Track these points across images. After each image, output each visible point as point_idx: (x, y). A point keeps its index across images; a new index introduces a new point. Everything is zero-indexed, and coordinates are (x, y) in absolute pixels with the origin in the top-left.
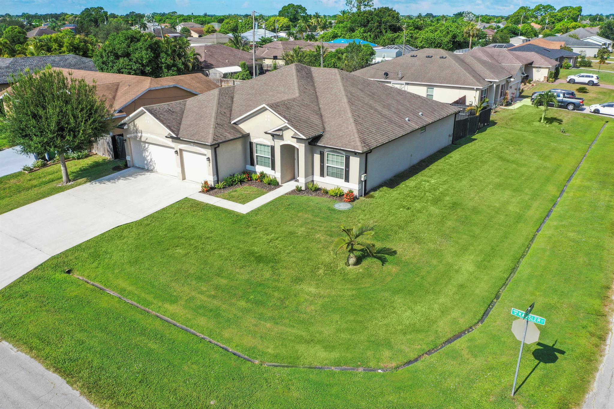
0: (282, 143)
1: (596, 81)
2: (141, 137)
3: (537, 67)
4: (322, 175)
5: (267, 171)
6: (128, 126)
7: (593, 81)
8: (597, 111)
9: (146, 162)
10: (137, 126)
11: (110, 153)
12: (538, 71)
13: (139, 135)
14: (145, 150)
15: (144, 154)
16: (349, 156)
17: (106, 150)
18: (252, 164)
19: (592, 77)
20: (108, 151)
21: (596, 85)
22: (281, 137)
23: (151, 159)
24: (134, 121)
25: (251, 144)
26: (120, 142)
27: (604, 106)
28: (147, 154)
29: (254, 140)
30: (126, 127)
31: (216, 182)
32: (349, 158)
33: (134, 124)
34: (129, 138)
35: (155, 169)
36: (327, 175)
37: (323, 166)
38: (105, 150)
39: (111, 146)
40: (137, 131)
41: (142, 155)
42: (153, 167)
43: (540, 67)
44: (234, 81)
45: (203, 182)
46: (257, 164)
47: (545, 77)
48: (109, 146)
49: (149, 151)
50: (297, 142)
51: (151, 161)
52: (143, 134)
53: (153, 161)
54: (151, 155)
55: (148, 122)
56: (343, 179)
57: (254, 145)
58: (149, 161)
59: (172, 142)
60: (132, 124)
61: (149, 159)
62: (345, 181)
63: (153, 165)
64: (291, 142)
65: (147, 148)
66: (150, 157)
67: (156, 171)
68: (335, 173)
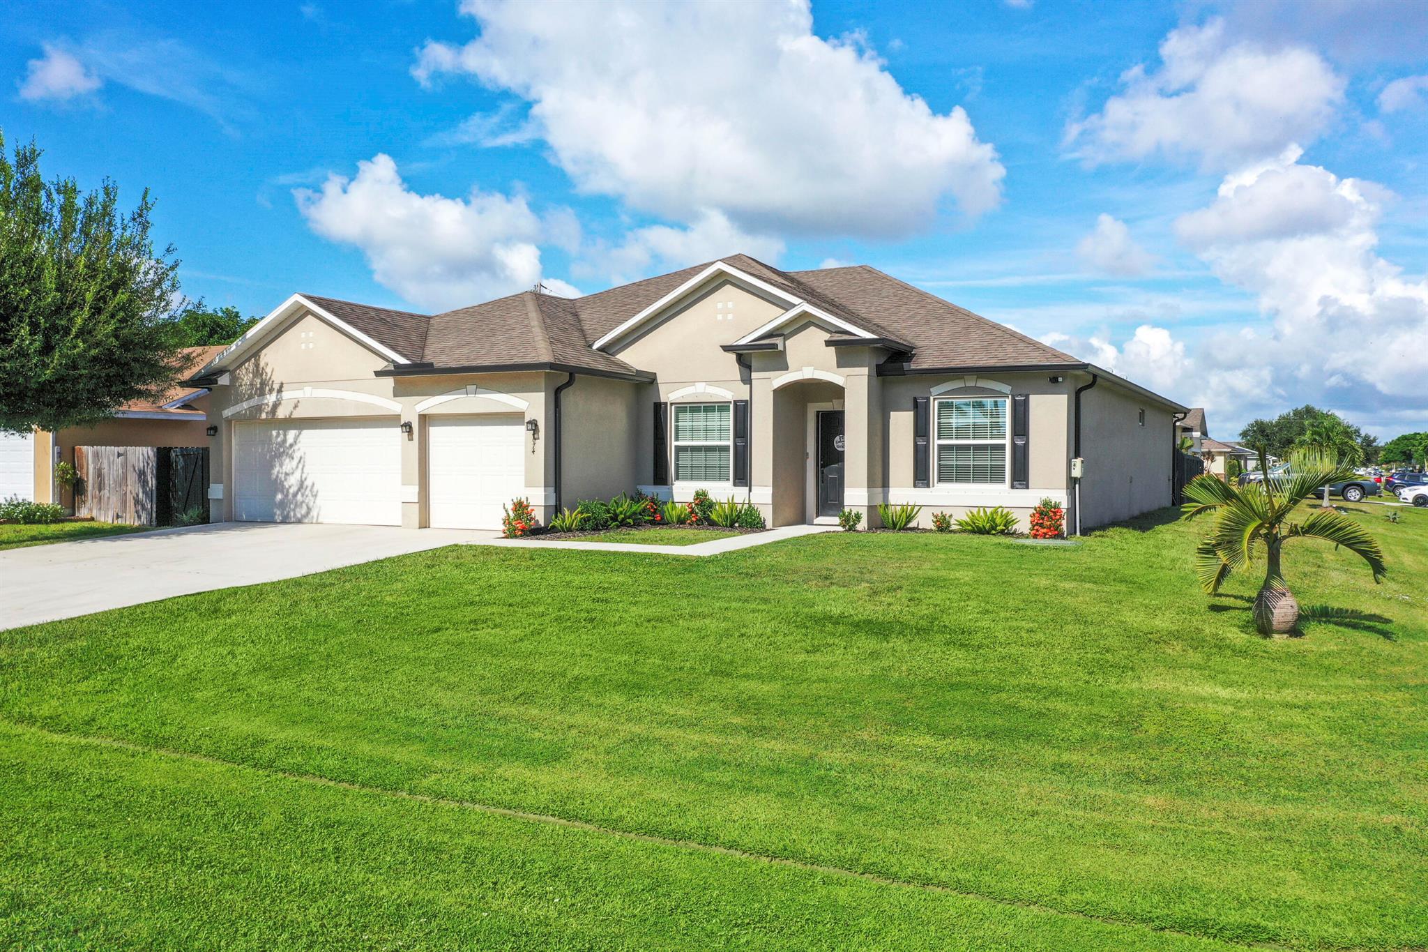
0: (781, 379)
2: (276, 406)
4: (921, 477)
5: (721, 489)
6: (234, 379)
9: (279, 496)
10: (269, 370)
11: (144, 508)
13: (271, 399)
14: (282, 452)
15: (275, 471)
16: (1027, 396)
17: (130, 502)
18: (661, 477)
20: (137, 502)
22: (778, 360)
23: (302, 483)
24: (256, 355)
25: (659, 409)
26: (186, 467)
28: (288, 465)
29: (670, 394)
30: (224, 380)
31: (553, 510)
32: (1026, 403)
33: (257, 365)
34: (229, 421)
35: (314, 513)
36: (940, 480)
37: (926, 448)
38: (124, 502)
39: (152, 482)
40: (262, 388)
41: (270, 474)
42: (304, 511)
45: (510, 507)
46: (677, 478)
48: (144, 483)
49: (297, 455)
50: (838, 367)
51: (299, 490)
52: (285, 395)
53: (307, 487)
54: (304, 466)
55: (311, 346)
56: (1003, 481)
57: (671, 412)
58: (291, 491)
59: (394, 396)
60: (250, 365)
61: (292, 482)
62: (1013, 487)
63: (306, 501)
64: (815, 369)
65: (291, 446)
66: (297, 475)
67: (314, 521)
68: (969, 466)
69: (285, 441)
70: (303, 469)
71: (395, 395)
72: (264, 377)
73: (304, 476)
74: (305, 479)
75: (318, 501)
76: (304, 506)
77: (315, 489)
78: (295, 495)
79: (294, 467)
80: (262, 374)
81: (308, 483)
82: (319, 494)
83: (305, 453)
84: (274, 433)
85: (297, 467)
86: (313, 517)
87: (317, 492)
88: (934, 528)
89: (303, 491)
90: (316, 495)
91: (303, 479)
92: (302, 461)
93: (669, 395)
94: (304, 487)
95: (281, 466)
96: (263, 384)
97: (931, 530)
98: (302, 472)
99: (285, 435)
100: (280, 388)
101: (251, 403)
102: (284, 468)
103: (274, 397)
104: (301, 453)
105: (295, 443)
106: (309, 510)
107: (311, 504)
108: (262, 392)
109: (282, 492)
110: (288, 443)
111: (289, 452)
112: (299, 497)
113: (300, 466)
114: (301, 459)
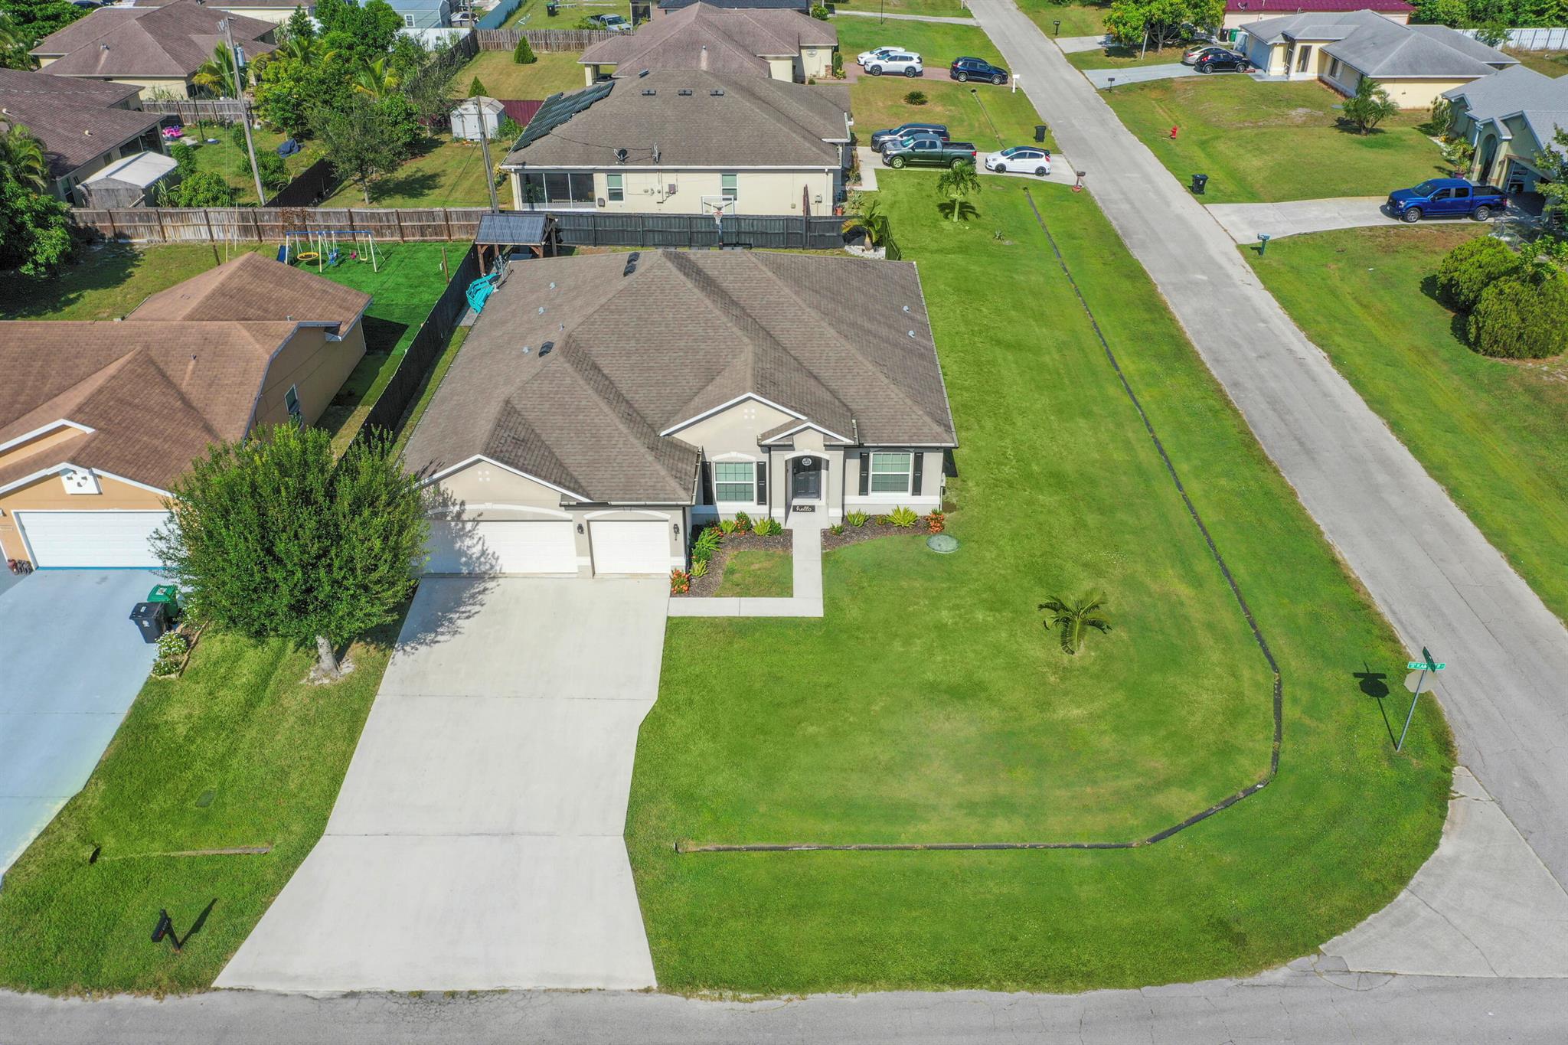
0: (790, 455)
1: (919, 68)
2: (459, 512)
3: (808, 47)
4: (863, 490)
5: (752, 509)
7: (914, 68)
8: (1001, 168)
9: (463, 559)
12: (812, 55)
13: (455, 508)
15: (458, 545)
16: (922, 453)
18: (710, 501)
19: (911, 59)
21: (920, 74)
24: (437, 485)
25: (706, 464)
27: (1012, 158)
32: (922, 457)
33: (438, 489)
35: (496, 569)
36: (873, 490)
37: (866, 477)
41: (453, 547)
42: (487, 567)
43: (815, 47)
44: (206, 213)
46: (721, 500)
47: (827, 66)
51: (482, 555)
52: (467, 507)
53: (488, 553)
54: (483, 542)
56: (907, 490)
57: (713, 466)
58: (474, 556)
60: (430, 489)
61: (476, 551)
62: (913, 495)
63: (489, 562)
64: (811, 451)
65: (470, 531)
66: (479, 547)
67: (498, 572)
68: (889, 485)
69: (463, 528)
72: (445, 496)
73: (485, 548)
74: (487, 549)
75: (499, 561)
76: (488, 565)
77: (496, 555)
78: (478, 558)
79: (475, 542)
80: (443, 495)
81: (490, 551)
82: (500, 558)
83: (483, 535)
84: (454, 525)
85: (477, 543)
87: (498, 556)
89: (485, 556)
90: (498, 558)
93: (712, 458)
94: (486, 554)
95: (462, 542)
96: (445, 500)
98: (483, 545)
100: (463, 503)
101: (436, 511)
102: (466, 543)
103: (457, 508)
104: (480, 535)
105: (474, 530)
106: (492, 567)
107: (494, 562)
108: (445, 504)
109: (466, 556)
110: (467, 530)
111: (470, 534)
112: (482, 559)
113: (481, 542)
114: (480, 539)
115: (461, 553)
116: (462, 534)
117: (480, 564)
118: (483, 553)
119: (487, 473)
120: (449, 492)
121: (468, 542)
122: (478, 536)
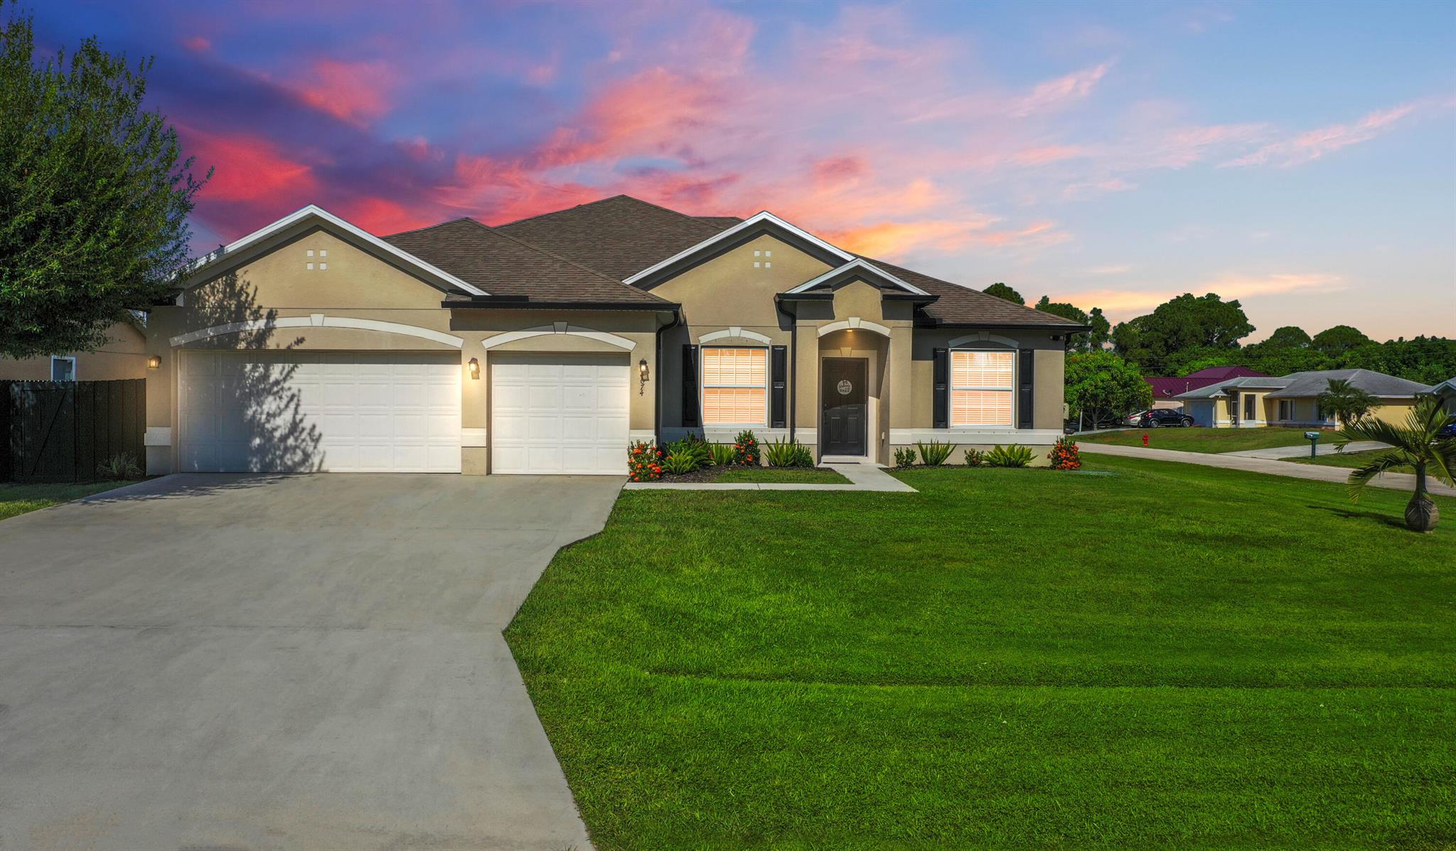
0: (827, 327)
2: (263, 335)
4: (939, 418)
6: (192, 300)
9: (257, 441)
13: (255, 326)
15: (252, 412)
16: (1033, 351)
18: (691, 419)
22: (824, 309)
23: (295, 424)
24: (230, 272)
25: (689, 350)
30: (180, 301)
34: (176, 350)
35: (314, 461)
36: (954, 422)
37: (946, 394)
40: (240, 312)
41: (242, 415)
46: (705, 420)
49: (287, 393)
50: (884, 319)
53: (303, 429)
54: (298, 405)
55: (323, 266)
58: (277, 434)
59: (451, 330)
60: (220, 284)
63: (302, 447)
64: (861, 320)
65: (277, 383)
66: (287, 416)
67: (315, 469)
68: (979, 410)
69: (266, 376)
70: (296, 409)
71: (453, 328)
72: (243, 298)
73: (298, 417)
74: (301, 421)
75: (321, 446)
76: (299, 453)
77: (316, 433)
78: (284, 438)
79: (282, 406)
80: (240, 294)
81: (307, 424)
82: (323, 438)
83: (299, 391)
84: (249, 367)
85: (287, 406)
86: (313, 464)
87: (320, 435)
88: (966, 463)
89: (296, 434)
91: (298, 420)
92: (295, 399)
93: (700, 338)
94: (300, 429)
95: (260, 404)
96: (241, 307)
97: (964, 465)
98: (296, 412)
99: (267, 369)
100: (271, 316)
101: (221, 329)
102: (266, 407)
103: (261, 323)
104: (294, 391)
105: (285, 379)
106: (307, 457)
107: (310, 449)
108: (239, 317)
109: (262, 435)
110: (272, 379)
111: (273, 389)
112: (291, 441)
113: (292, 406)
114: (293, 397)
115: (255, 427)
116: (263, 389)
117: (286, 450)
118: (295, 427)
119: (323, 253)
120: (251, 291)
121: (270, 404)
122: (289, 394)
